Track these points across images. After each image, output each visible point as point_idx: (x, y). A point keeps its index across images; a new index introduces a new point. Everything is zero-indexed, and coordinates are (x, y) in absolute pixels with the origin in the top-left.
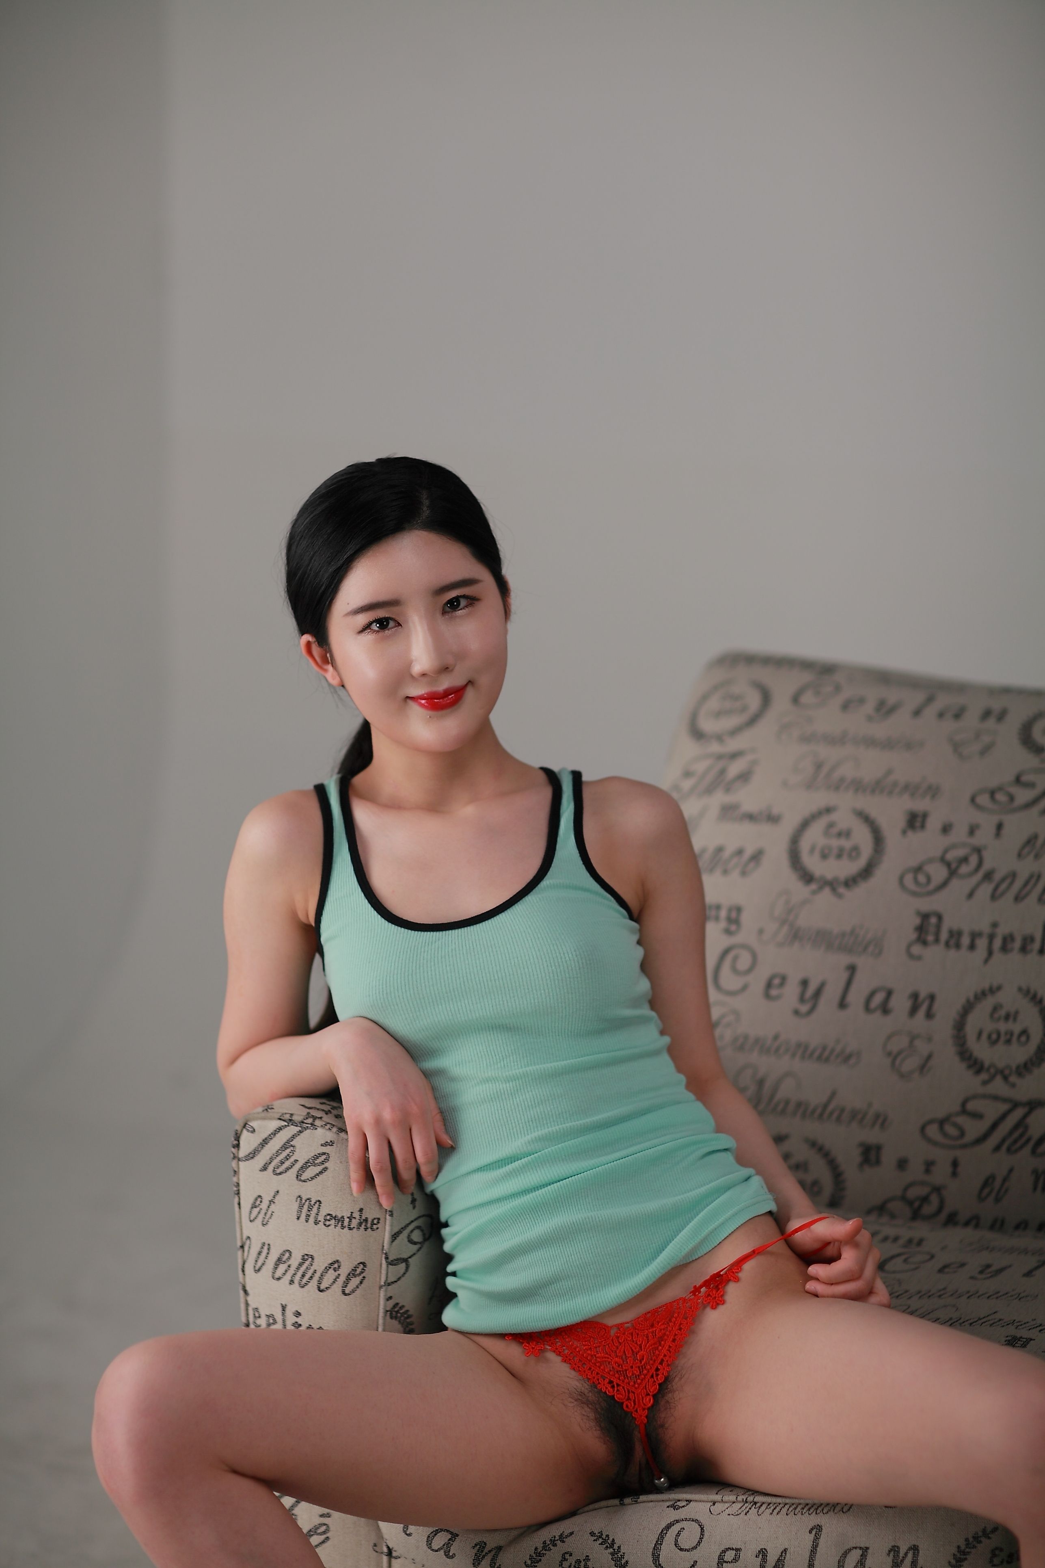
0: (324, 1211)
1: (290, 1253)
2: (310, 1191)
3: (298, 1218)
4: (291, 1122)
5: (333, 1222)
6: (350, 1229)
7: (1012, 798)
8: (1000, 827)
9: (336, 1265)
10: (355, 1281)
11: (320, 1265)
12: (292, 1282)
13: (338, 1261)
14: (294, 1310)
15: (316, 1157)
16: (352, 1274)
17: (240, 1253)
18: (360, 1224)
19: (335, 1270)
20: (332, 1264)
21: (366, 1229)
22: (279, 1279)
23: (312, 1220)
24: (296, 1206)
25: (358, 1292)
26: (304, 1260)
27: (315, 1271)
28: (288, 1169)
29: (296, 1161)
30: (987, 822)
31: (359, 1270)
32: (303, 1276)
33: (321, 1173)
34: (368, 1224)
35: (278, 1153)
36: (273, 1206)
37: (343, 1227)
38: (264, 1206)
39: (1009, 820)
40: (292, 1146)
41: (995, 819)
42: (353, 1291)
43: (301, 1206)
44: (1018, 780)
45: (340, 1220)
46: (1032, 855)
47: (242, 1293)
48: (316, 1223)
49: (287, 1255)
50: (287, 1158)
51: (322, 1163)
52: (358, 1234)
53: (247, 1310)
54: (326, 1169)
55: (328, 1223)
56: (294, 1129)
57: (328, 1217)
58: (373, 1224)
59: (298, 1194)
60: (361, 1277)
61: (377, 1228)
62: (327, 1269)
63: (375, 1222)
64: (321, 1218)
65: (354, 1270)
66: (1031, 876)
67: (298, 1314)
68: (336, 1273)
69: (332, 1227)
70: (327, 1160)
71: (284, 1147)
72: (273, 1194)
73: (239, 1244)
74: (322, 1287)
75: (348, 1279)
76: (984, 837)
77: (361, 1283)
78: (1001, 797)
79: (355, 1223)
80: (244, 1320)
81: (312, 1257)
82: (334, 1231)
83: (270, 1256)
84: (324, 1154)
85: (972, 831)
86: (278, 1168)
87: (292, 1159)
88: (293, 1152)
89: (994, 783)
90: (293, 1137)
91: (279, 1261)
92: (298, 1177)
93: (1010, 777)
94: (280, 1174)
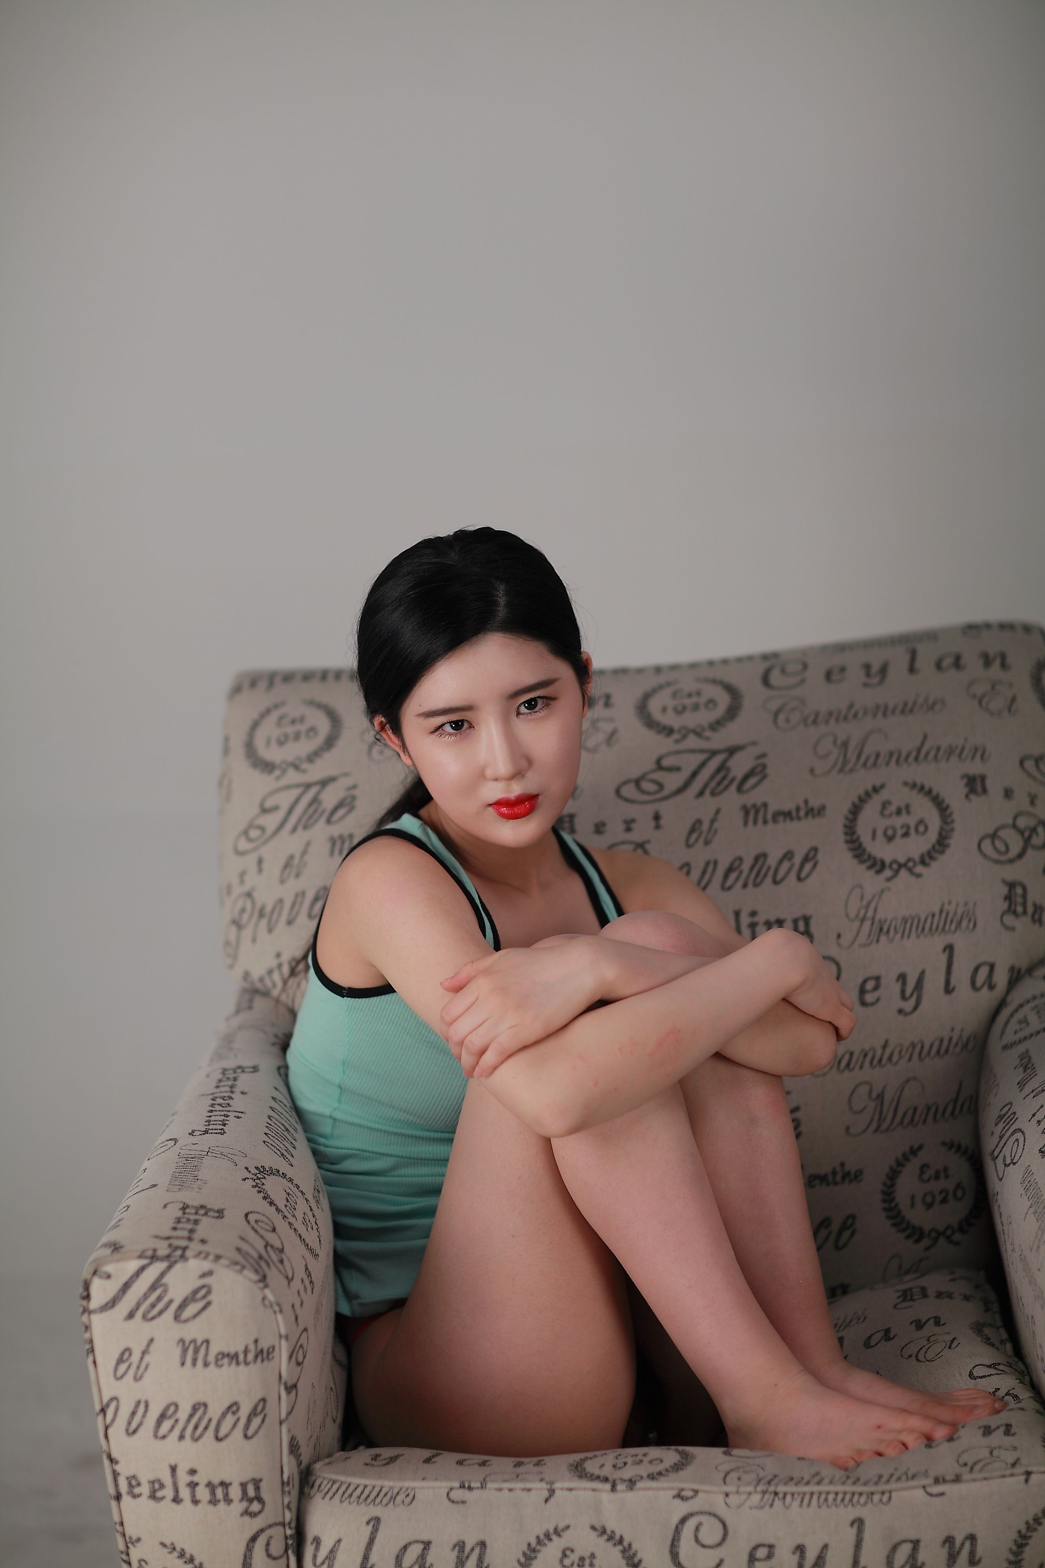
0: (214, 1350)
1: (177, 1406)
2: (194, 1331)
3: (183, 1364)
4: (154, 1258)
5: (226, 1361)
6: (246, 1363)
7: (661, 786)
8: (657, 817)
9: (234, 1408)
10: (256, 1422)
11: (215, 1412)
12: (182, 1437)
13: (236, 1403)
14: (187, 1468)
15: (196, 1292)
16: (254, 1413)
17: (100, 1418)
18: (256, 1357)
19: (234, 1413)
20: (230, 1407)
21: (263, 1360)
22: (164, 1437)
23: (200, 1362)
24: (178, 1351)
25: (262, 1432)
26: (195, 1408)
27: (210, 1420)
28: (161, 1313)
29: (171, 1301)
30: (643, 814)
31: (259, 1409)
32: (196, 1427)
33: (204, 1308)
34: (264, 1355)
35: (146, 1296)
36: (147, 1358)
37: (238, 1363)
38: (135, 1358)
39: (664, 808)
40: (162, 1285)
41: (650, 809)
42: (256, 1432)
43: (185, 1351)
44: (659, 766)
45: (233, 1357)
46: (701, 840)
47: (106, 1462)
48: (206, 1364)
49: (172, 1409)
50: (159, 1299)
51: (204, 1297)
52: (255, 1369)
53: (115, 1480)
54: (209, 1304)
55: (220, 1363)
56: (160, 1266)
57: (220, 1357)
58: (268, 1353)
59: (177, 1338)
60: (262, 1415)
61: (273, 1358)
62: (224, 1415)
63: (271, 1350)
64: (211, 1358)
65: (255, 1408)
66: (707, 864)
67: (193, 1472)
68: (236, 1417)
69: (225, 1367)
70: (209, 1292)
71: (153, 1287)
72: (145, 1343)
73: (98, 1408)
74: (221, 1434)
75: (249, 1421)
76: (643, 830)
77: (263, 1421)
78: (647, 786)
79: (250, 1356)
80: (112, 1491)
81: (205, 1405)
82: (228, 1370)
83: (149, 1414)
84: (203, 1287)
85: (629, 825)
86: (149, 1312)
87: (166, 1300)
88: (165, 1291)
89: (635, 774)
90: (163, 1274)
91: (163, 1417)
92: (177, 1317)
93: (651, 765)
94: (153, 1318)
